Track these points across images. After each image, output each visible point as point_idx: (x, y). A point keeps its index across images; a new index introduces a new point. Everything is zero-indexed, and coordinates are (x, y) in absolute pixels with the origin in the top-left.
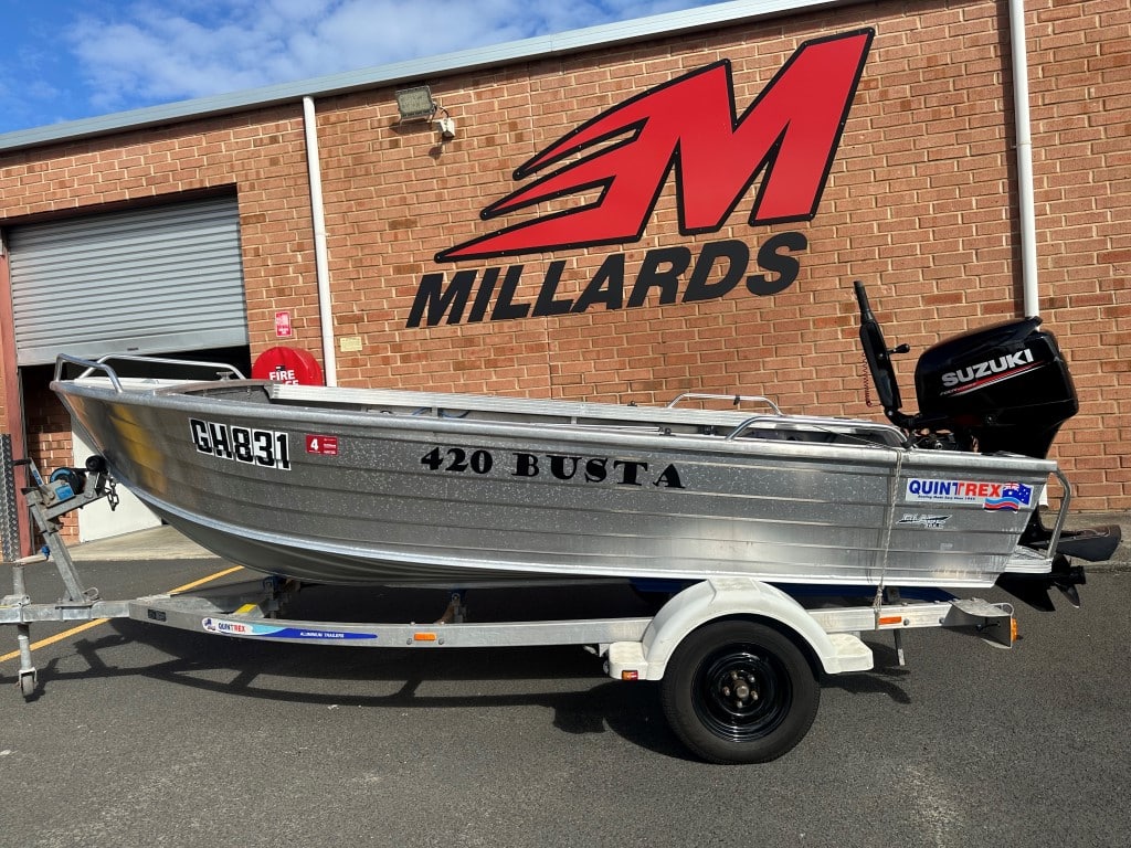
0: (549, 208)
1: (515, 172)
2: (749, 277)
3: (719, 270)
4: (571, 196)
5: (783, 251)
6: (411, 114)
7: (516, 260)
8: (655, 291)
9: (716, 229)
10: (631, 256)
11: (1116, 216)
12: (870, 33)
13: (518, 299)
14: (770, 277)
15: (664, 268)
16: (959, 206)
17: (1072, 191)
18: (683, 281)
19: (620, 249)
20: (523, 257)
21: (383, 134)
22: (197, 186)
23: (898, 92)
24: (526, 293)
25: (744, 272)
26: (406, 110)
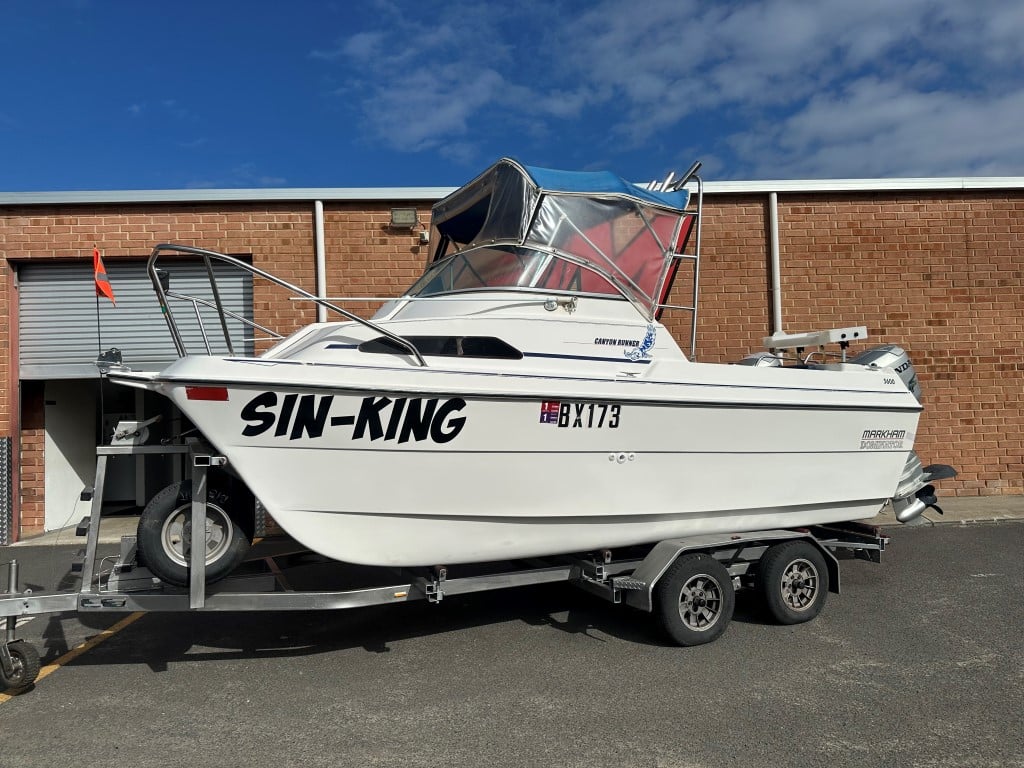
6: (400, 223)
16: (741, 320)
21: (375, 234)
26: (397, 221)
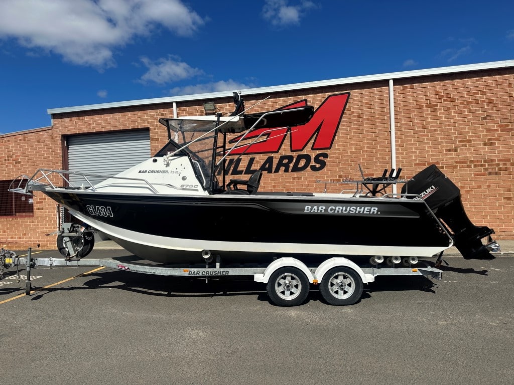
2: (311, 166)
3: (302, 163)
5: (322, 158)
6: (208, 110)
8: (283, 168)
9: (302, 150)
10: (275, 157)
11: (420, 152)
12: (349, 94)
13: (239, 169)
14: (318, 166)
15: (285, 161)
16: (374, 147)
17: (406, 144)
18: (291, 165)
19: (272, 155)
20: (241, 156)
22: (136, 128)
23: (356, 112)
24: (242, 166)
25: (310, 164)
26: (206, 109)
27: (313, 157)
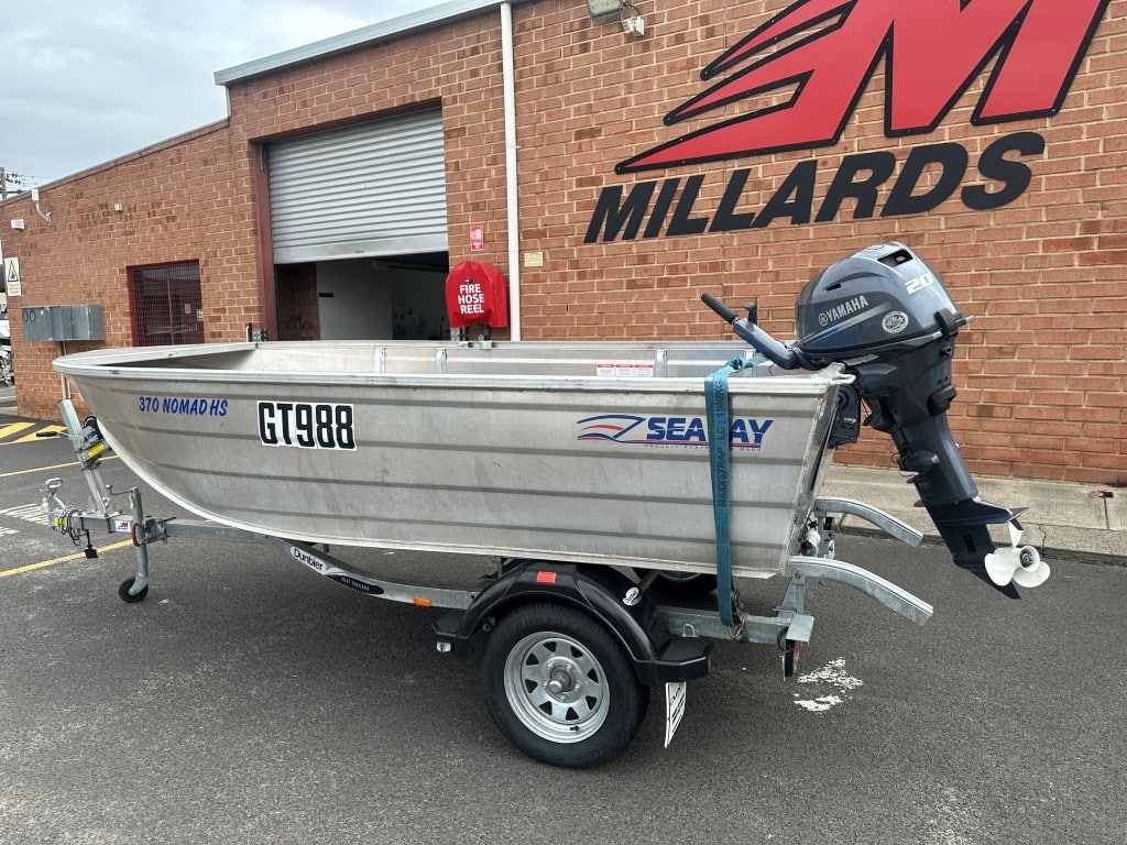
0: (737, 110)
1: (703, 71)
2: (965, 188)
3: (928, 180)
4: (762, 96)
5: (1013, 156)
7: (698, 170)
8: (850, 204)
10: (825, 163)
14: (993, 187)
15: (862, 176)
18: (884, 190)
19: (814, 155)
20: (705, 165)
21: (574, 38)
25: (959, 182)
27: (975, 154)
